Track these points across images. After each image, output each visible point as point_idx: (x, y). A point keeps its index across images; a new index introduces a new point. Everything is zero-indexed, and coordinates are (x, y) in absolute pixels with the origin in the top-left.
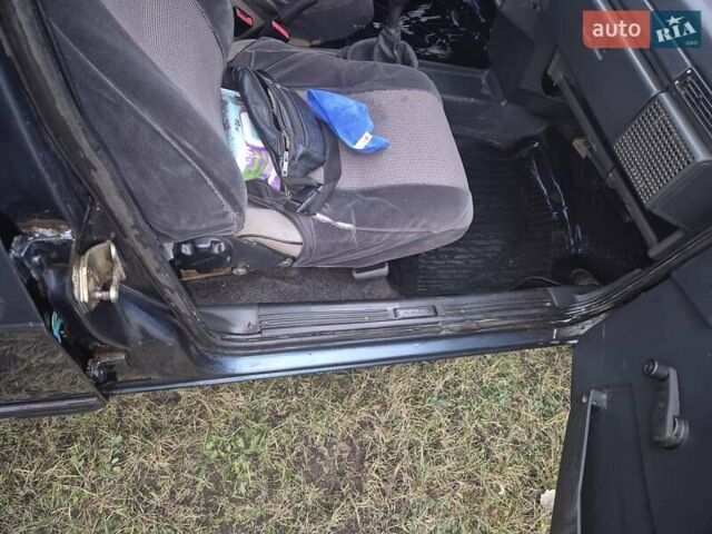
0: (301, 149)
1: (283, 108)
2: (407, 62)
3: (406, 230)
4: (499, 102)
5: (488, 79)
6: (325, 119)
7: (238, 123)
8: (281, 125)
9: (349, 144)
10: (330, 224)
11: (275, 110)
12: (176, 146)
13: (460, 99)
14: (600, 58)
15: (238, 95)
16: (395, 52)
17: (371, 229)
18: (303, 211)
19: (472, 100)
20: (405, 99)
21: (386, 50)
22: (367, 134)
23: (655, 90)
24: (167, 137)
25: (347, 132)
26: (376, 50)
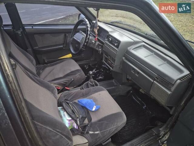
0: (81, 116)
1: (74, 108)
2: (97, 85)
3: (112, 128)
4: (119, 86)
5: (115, 81)
6: (83, 106)
7: (64, 115)
8: (75, 112)
9: (91, 110)
10: (93, 134)
11: (72, 109)
12: (55, 132)
13: (111, 88)
14: (138, 76)
15: (62, 107)
16: (93, 83)
17: (104, 131)
18: (86, 133)
19: (113, 87)
20: (100, 94)
21: (91, 84)
22: (95, 106)
23: (152, 81)
24: (53, 130)
25: (90, 107)
26: (89, 84)
